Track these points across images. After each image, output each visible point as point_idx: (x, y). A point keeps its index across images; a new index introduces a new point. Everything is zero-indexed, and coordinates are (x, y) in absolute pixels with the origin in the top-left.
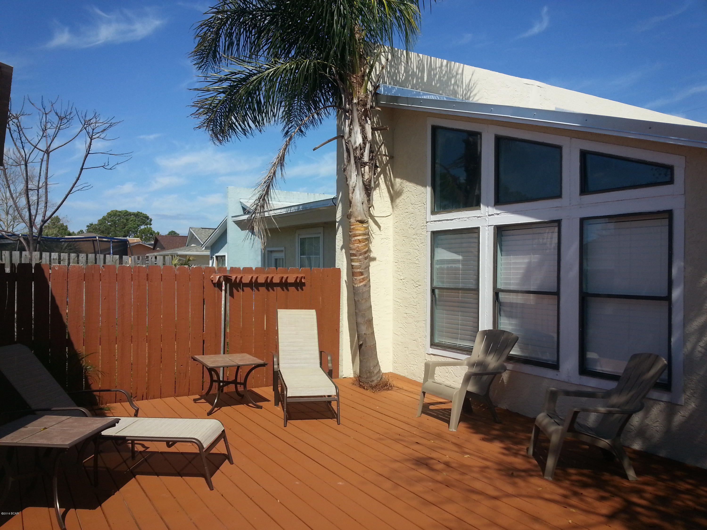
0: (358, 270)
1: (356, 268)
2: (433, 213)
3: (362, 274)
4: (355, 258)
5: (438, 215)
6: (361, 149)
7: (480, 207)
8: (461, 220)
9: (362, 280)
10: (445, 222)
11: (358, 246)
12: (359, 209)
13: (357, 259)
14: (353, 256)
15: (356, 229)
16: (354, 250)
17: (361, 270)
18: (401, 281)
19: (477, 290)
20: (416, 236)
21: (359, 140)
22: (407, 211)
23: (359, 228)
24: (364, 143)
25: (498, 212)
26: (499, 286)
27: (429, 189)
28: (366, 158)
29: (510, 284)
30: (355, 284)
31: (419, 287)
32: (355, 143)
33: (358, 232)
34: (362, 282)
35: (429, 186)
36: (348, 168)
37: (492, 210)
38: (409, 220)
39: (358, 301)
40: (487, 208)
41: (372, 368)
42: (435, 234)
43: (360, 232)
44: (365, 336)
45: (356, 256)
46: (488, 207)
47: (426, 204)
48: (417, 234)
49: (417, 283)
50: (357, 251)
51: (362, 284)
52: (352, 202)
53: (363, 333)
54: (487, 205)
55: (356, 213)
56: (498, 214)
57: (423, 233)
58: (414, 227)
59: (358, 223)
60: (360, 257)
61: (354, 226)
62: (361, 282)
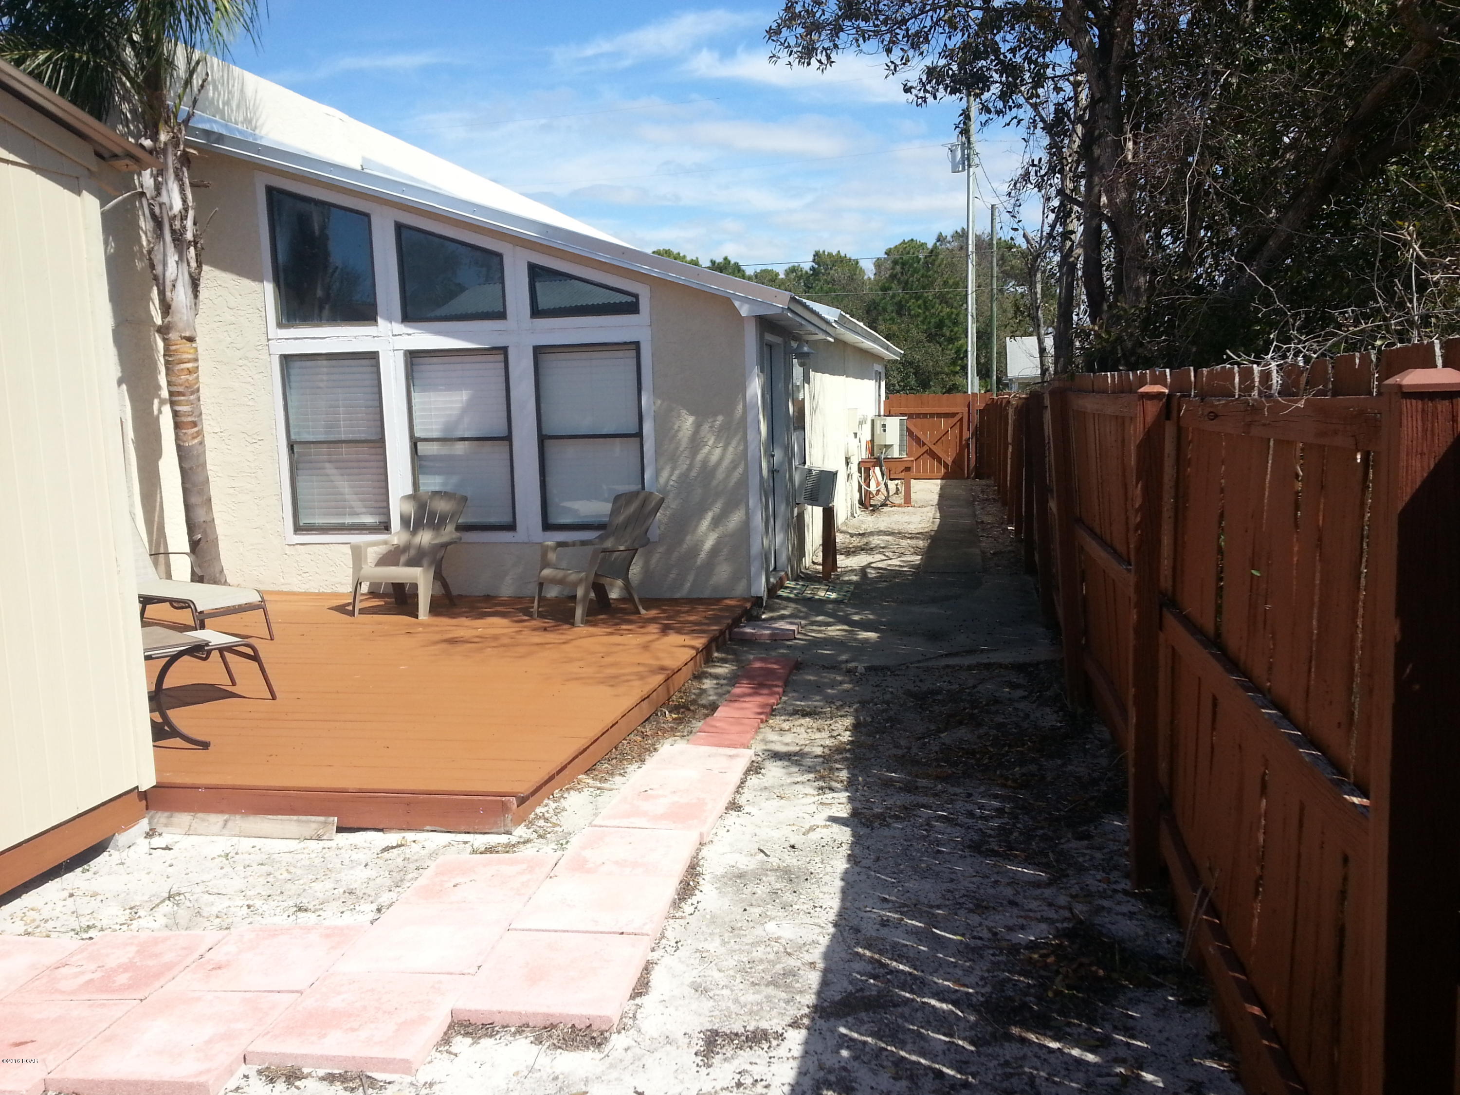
0: (190, 419)
1: (184, 416)
2: (280, 325)
3: (194, 424)
4: (182, 398)
5: (292, 330)
6: (182, 219)
7: (376, 321)
8: (341, 339)
9: (195, 435)
10: (309, 340)
11: (187, 380)
12: (185, 318)
13: (187, 401)
14: (179, 396)
15: (182, 350)
16: (181, 385)
17: (193, 419)
18: (215, 435)
19: (381, 441)
20: (246, 362)
21: (178, 205)
22: (218, 318)
23: (186, 350)
24: (186, 210)
25: (410, 331)
26: (417, 434)
27: (269, 288)
28: (189, 236)
29: (432, 430)
30: (184, 442)
31: (260, 443)
32: (171, 208)
33: (186, 356)
34: (196, 437)
35: (268, 281)
36: (156, 248)
37: (399, 328)
38: (225, 334)
39: (191, 468)
40: (389, 325)
41: (218, 575)
42: (287, 360)
43: (190, 356)
44: (204, 525)
45: (184, 395)
46: (391, 322)
47: (263, 310)
48: (246, 358)
49: (255, 436)
50: (187, 387)
51: (196, 441)
52: (173, 307)
53: (202, 520)
54: (390, 319)
55: (181, 325)
56: (409, 335)
57: (260, 357)
58: (238, 346)
59: (184, 341)
60: (192, 397)
61: (178, 347)
62: (194, 438)
